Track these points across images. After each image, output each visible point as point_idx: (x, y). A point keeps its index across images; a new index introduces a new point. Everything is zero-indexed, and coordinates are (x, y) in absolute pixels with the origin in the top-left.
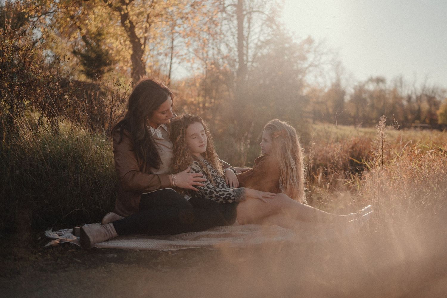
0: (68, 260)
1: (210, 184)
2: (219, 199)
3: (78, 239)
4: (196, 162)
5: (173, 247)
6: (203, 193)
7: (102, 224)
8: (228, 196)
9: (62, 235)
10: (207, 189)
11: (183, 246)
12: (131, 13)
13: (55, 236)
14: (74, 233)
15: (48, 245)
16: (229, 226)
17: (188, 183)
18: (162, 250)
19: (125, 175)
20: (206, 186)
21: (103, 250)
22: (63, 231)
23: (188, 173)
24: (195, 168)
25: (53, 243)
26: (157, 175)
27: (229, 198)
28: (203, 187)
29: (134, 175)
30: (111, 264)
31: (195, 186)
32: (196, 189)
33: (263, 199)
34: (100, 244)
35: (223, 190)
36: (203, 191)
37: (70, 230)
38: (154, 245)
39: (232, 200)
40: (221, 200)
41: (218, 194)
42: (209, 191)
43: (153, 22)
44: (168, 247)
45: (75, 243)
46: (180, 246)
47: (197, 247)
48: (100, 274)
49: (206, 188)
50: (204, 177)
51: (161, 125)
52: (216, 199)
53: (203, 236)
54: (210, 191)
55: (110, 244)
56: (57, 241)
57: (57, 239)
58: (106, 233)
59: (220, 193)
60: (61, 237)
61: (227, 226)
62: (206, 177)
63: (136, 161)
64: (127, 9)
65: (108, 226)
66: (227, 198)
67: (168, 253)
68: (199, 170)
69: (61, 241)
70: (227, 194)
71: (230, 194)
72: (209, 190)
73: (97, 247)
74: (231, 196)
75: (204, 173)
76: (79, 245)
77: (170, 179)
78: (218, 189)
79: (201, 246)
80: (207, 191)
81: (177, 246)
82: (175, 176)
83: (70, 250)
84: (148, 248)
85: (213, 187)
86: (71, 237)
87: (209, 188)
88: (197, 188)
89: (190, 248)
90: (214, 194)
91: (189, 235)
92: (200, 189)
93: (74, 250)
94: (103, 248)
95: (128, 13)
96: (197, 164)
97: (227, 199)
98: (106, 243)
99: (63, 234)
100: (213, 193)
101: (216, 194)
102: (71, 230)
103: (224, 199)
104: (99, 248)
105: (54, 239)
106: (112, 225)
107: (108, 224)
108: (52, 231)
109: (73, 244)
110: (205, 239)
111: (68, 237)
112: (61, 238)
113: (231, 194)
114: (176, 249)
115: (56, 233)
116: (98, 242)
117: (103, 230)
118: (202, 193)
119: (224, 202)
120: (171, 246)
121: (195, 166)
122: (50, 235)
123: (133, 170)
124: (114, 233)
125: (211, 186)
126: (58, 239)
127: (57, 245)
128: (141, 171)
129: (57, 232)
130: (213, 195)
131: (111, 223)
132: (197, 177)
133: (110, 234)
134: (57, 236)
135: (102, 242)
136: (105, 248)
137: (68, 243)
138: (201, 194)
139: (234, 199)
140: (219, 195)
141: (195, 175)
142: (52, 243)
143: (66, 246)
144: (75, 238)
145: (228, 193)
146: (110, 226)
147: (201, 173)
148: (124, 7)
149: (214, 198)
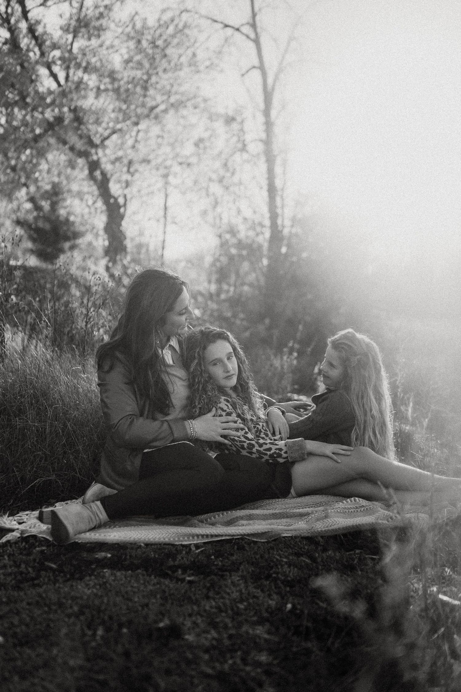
0: (36, 564)
1: (248, 433)
2: (263, 456)
3: (48, 528)
4: (226, 398)
5: (196, 538)
6: (237, 447)
7: (84, 503)
8: (277, 451)
9: (23, 522)
10: (245, 440)
11: (212, 536)
12: (103, 160)
13: (14, 525)
14: (41, 518)
15: (4, 540)
16: (280, 500)
17: (213, 433)
18: (180, 543)
19: (119, 422)
20: (243, 436)
21: (88, 545)
22: (24, 515)
23: (214, 416)
24: (225, 408)
25: (11, 538)
26: (166, 421)
27: (280, 456)
28: (239, 437)
29: (132, 422)
30: (105, 571)
31: (225, 437)
32: (226, 441)
33: (335, 457)
34: (83, 535)
35: (270, 443)
36: (238, 444)
37: (34, 512)
38: (167, 535)
39: (284, 458)
40: (266, 457)
41: (261, 449)
42: (248, 444)
43: (136, 171)
44: (188, 538)
45: (44, 536)
46: (207, 536)
47: (235, 537)
48: (89, 589)
49: (243, 439)
50: (238, 422)
51: (170, 343)
52: (258, 456)
53: (242, 518)
54: (250, 443)
55: (97, 535)
56: (16, 534)
57: (17, 531)
58: (90, 517)
59: (265, 447)
60: (21, 525)
61: (277, 500)
62: (241, 422)
63: (134, 399)
64: (97, 154)
65: (93, 505)
66: (275, 455)
67: (190, 549)
68: (231, 411)
69: (22, 532)
70: (275, 449)
71: (280, 450)
72: (248, 442)
73: (79, 542)
74: (282, 453)
75: (239, 416)
76: (51, 539)
77: (187, 427)
78: (261, 441)
79: (241, 535)
80: (244, 444)
81: (203, 536)
82: (194, 422)
83: (37, 549)
84: (157, 540)
85: (253, 437)
86: (37, 525)
87: (247, 438)
88: (228, 440)
89: (224, 538)
90: (256, 448)
91: (219, 516)
92: (234, 440)
93: (44, 548)
94: (88, 543)
95: (99, 159)
96: (228, 401)
97: (276, 457)
98: (93, 534)
99: (25, 520)
100: (253, 446)
101: (260, 449)
102: (36, 513)
103: (271, 456)
104: (82, 542)
105: (12, 530)
106: (98, 503)
107: (93, 502)
108: (8, 517)
109: (42, 537)
110: (245, 522)
111: (33, 526)
112: (21, 527)
113: (282, 450)
114: (201, 541)
115: (15, 520)
116: (80, 533)
117: (86, 513)
118: (235, 447)
119: (271, 461)
120: (193, 536)
121: (226, 405)
122: (5, 523)
123: (131, 413)
124: (103, 516)
125: (250, 436)
126: (18, 529)
127: (18, 540)
128: (142, 415)
129: (16, 518)
130: (254, 450)
131: (97, 500)
132: (228, 422)
133: (97, 518)
134: (15, 525)
135: (85, 532)
136: (91, 543)
137: (34, 537)
138: (235, 449)
139: (287, 458)
140: (264, 450)
141: (224, 419)
142: (9, 537)
143: (31, 541)
144: (44, 527)
145: (277, 447)
146: (96, 505)
147: (234, 415)
148: (93, 151)
149: (255, 453)
